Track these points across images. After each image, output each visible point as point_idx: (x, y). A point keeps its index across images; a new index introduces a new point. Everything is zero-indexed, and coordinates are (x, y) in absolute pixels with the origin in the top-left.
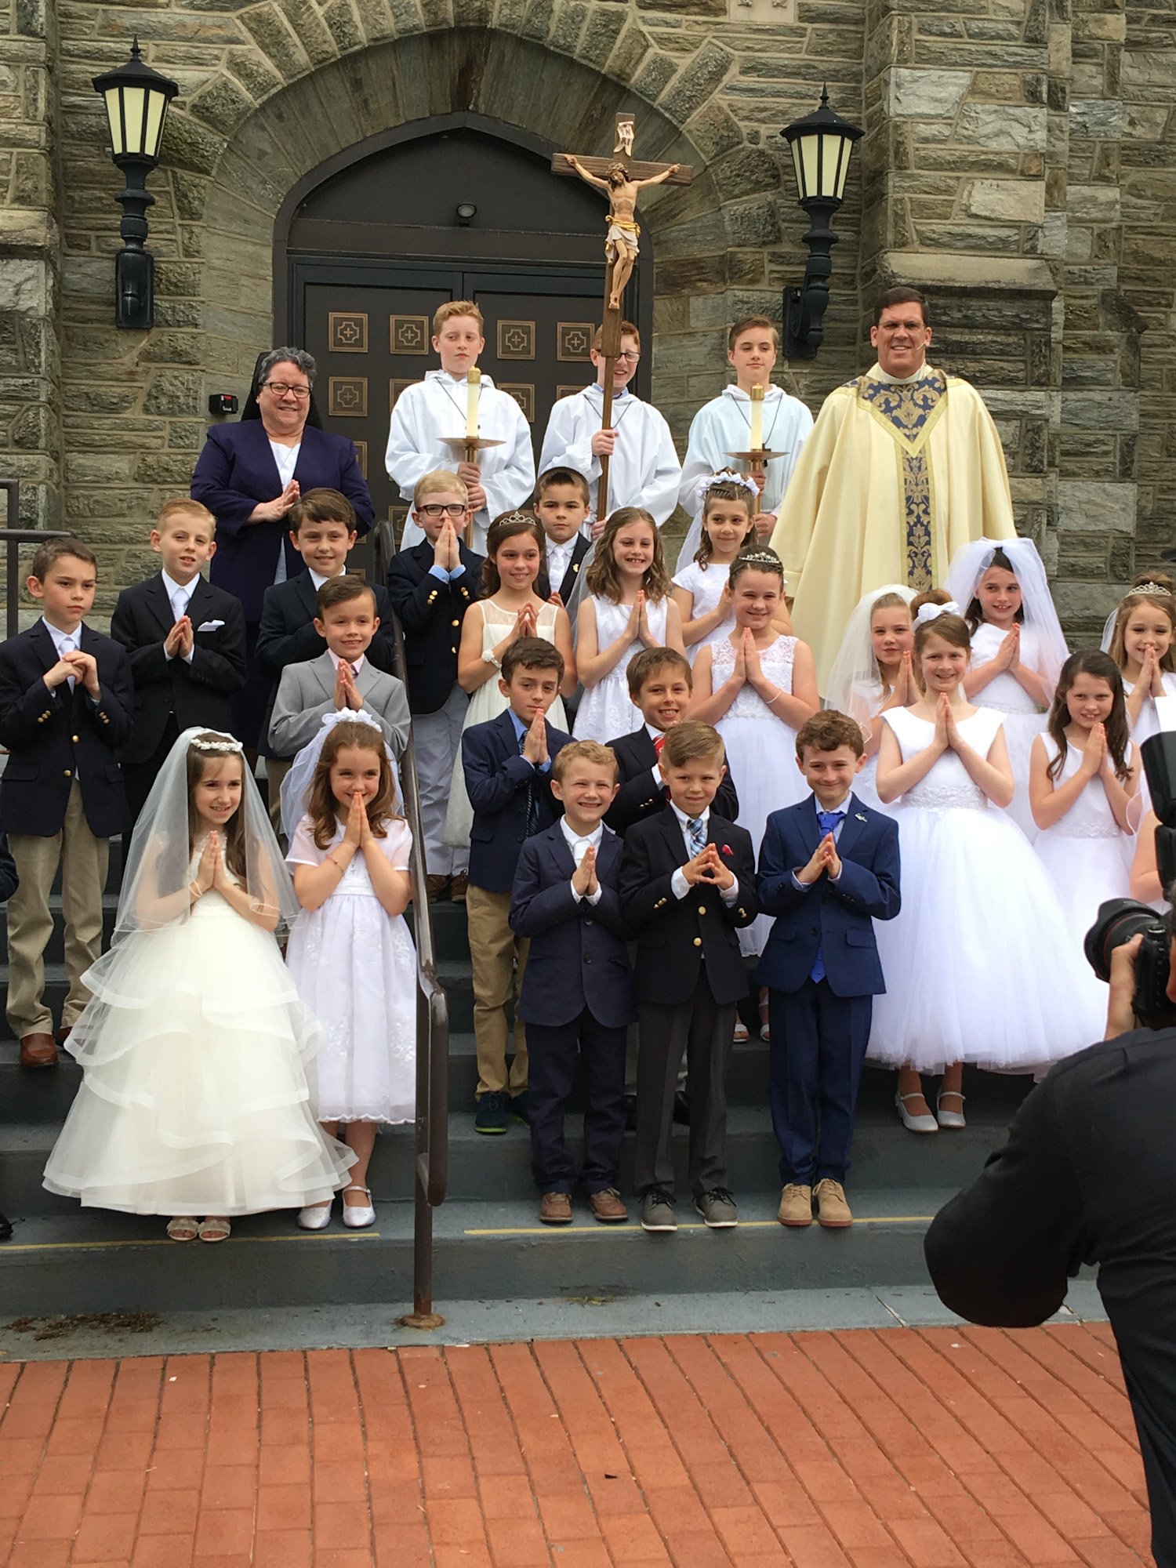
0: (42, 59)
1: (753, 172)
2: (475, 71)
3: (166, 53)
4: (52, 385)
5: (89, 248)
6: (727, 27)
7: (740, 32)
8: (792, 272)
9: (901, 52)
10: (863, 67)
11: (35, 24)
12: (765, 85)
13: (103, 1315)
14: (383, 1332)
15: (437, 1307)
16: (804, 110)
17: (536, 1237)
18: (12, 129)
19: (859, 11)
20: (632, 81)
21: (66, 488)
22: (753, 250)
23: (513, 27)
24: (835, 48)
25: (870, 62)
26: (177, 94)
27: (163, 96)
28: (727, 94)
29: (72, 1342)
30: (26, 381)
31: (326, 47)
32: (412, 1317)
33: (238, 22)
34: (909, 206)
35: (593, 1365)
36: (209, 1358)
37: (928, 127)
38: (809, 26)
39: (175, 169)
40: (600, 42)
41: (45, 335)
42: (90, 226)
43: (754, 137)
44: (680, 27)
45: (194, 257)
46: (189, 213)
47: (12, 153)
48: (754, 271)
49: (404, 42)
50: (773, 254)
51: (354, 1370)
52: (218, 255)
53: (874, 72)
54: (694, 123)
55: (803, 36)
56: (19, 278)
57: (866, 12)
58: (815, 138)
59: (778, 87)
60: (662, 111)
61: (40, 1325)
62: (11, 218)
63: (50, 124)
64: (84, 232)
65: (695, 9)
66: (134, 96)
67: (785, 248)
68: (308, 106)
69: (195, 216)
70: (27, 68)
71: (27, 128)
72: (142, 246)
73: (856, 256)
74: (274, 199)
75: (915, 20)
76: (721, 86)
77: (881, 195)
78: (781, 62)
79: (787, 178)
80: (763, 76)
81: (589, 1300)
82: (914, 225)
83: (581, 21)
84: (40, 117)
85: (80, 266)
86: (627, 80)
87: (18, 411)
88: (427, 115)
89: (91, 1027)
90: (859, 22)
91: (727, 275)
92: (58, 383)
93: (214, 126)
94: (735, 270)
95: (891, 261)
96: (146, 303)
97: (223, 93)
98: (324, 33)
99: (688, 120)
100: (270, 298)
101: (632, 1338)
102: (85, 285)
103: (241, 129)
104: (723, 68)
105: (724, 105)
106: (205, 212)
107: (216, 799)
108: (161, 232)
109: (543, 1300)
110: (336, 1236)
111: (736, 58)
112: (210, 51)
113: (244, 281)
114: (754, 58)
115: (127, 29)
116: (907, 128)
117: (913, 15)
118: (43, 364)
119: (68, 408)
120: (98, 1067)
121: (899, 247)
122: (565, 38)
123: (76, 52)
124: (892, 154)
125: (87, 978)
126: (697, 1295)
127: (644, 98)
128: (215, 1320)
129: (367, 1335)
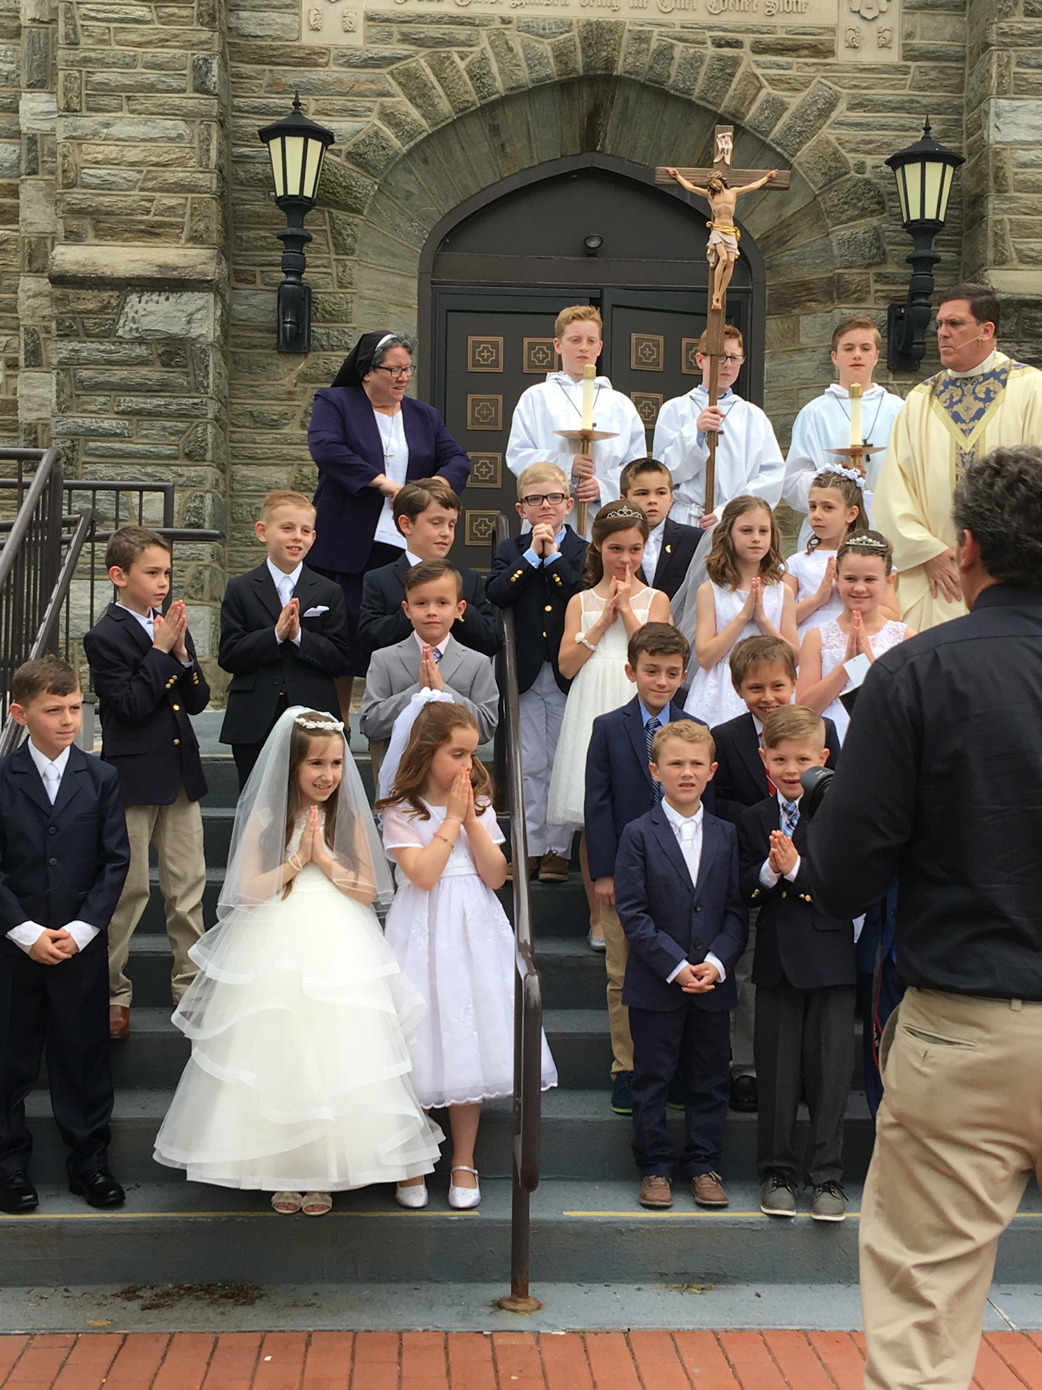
0: (214, 114)
1: (859, 200)
2: (602, 115)
3: (324, 106)
4: (220, 405)
5: (254, 282)
6: (835, 67)
7: (847, 72)
8: (897, 291)
9: (1000, 84)
10: (964, 101)
11: (208, 83)
12: (871, 120)
13: (209, 1286)
14: (479, 1315)
15: (534, 1288)
16: (906, 142)
17: (635, 1221)
18: (187, 177)
19: (960, 49)
20: (746, 120)
21: (231, 497)
22: (860, 271)
23: (637, 73)
24: (937, 83)
25: (971, 95)
26: (332, 142)
27: (320, 144)
28: (835, 129)
29: (176, 1313)
30: (196, 401)
31: (467, 97)
32: (510, 1300)
33: (389, 77)
34: (1008, 227)
35: (690, 1360)
36: (306, 1336)
37: (1027, 153)
38: (912, 64)
39: (332, 210)
40: (717, 84)
41: (213, 359)
42: (254, 262)
43: (861, 167)
44: (790, 68)
45: (347, 288)
46: (342, 248)
47: (187, 199)
48: (860, 290)
49: (539, 89)
50: (879, 275)
51: (447, 1354)
52: (369, 286)
53: (974, 104)
54: (804, 155)
55: (907, 73)
56: (191, 309)
57: (967, 50)
58: (919, 165)
59: (883, 121)
60: (775, 146)
61: (147, 1293)
62: (185, 255)
63: (221, 171)
64: (251, 268)
65: (805, 52)
66: (294, 145)
67: (890, 269)
68: (450, 151)
69: (348, 251)
70: (202, 122)
71: (201, 176)
72: (301, 279)
73: (958, 275)
74: (420, 235)
75: (1013, 54)
76: (828, 123)
77: (982, 217)
78: (887, 98)
79: (891, 204)
80: (869, 111)
81: (689, 1287)
82: (1012, 244)
83: (699, 67)
84: (212, 166)
85: (246, 298)
86: (742, 119)
87: (188, 428)
88: (559, 156)
89: (199, 999)
90: (961, 59)
91: (835, 295)
92: (225, 402)
93: (367, 171)
94: (842, 290)
95: (992, 278)
96: (304, 329)
97: (375, 141)
98: (465, 84)
99: (799, 154)
100: (415, 324)
101: (731, 1331)
102: (250, 315)
103: (391, 172)
104: (831, 105)
105: (832, 138)
106: (357, 247)
107: (320, 777)
108: (318, 266)
109: (642, 1286)
110: (436, 1214)
111: (843, 95)
112: (363, 104)
113: (392, 309)
114: (861, 95)
115: (291, 86)
116: (1005, 154)
117: (1011, 49)
118: (211, 385)
119: (235, 426)
120: (204, 1041)
121: (999, 264)
122: (684, 82)
123: (246, 108)
124: (991, 178)
125: (193, 951)
126: (799, 1286)
127: (758, 135)
128: (316, 1294)
129: (465, 1317)
